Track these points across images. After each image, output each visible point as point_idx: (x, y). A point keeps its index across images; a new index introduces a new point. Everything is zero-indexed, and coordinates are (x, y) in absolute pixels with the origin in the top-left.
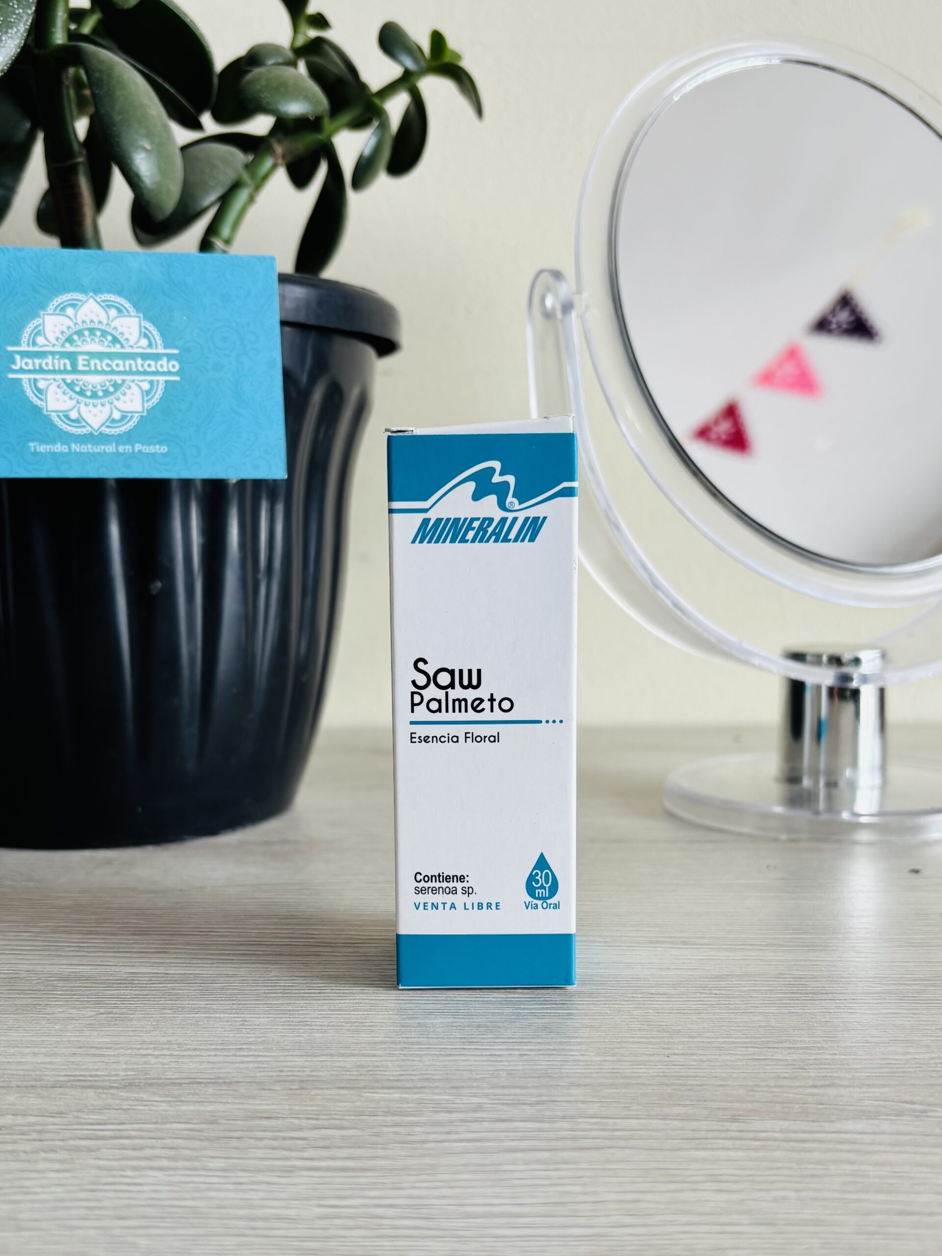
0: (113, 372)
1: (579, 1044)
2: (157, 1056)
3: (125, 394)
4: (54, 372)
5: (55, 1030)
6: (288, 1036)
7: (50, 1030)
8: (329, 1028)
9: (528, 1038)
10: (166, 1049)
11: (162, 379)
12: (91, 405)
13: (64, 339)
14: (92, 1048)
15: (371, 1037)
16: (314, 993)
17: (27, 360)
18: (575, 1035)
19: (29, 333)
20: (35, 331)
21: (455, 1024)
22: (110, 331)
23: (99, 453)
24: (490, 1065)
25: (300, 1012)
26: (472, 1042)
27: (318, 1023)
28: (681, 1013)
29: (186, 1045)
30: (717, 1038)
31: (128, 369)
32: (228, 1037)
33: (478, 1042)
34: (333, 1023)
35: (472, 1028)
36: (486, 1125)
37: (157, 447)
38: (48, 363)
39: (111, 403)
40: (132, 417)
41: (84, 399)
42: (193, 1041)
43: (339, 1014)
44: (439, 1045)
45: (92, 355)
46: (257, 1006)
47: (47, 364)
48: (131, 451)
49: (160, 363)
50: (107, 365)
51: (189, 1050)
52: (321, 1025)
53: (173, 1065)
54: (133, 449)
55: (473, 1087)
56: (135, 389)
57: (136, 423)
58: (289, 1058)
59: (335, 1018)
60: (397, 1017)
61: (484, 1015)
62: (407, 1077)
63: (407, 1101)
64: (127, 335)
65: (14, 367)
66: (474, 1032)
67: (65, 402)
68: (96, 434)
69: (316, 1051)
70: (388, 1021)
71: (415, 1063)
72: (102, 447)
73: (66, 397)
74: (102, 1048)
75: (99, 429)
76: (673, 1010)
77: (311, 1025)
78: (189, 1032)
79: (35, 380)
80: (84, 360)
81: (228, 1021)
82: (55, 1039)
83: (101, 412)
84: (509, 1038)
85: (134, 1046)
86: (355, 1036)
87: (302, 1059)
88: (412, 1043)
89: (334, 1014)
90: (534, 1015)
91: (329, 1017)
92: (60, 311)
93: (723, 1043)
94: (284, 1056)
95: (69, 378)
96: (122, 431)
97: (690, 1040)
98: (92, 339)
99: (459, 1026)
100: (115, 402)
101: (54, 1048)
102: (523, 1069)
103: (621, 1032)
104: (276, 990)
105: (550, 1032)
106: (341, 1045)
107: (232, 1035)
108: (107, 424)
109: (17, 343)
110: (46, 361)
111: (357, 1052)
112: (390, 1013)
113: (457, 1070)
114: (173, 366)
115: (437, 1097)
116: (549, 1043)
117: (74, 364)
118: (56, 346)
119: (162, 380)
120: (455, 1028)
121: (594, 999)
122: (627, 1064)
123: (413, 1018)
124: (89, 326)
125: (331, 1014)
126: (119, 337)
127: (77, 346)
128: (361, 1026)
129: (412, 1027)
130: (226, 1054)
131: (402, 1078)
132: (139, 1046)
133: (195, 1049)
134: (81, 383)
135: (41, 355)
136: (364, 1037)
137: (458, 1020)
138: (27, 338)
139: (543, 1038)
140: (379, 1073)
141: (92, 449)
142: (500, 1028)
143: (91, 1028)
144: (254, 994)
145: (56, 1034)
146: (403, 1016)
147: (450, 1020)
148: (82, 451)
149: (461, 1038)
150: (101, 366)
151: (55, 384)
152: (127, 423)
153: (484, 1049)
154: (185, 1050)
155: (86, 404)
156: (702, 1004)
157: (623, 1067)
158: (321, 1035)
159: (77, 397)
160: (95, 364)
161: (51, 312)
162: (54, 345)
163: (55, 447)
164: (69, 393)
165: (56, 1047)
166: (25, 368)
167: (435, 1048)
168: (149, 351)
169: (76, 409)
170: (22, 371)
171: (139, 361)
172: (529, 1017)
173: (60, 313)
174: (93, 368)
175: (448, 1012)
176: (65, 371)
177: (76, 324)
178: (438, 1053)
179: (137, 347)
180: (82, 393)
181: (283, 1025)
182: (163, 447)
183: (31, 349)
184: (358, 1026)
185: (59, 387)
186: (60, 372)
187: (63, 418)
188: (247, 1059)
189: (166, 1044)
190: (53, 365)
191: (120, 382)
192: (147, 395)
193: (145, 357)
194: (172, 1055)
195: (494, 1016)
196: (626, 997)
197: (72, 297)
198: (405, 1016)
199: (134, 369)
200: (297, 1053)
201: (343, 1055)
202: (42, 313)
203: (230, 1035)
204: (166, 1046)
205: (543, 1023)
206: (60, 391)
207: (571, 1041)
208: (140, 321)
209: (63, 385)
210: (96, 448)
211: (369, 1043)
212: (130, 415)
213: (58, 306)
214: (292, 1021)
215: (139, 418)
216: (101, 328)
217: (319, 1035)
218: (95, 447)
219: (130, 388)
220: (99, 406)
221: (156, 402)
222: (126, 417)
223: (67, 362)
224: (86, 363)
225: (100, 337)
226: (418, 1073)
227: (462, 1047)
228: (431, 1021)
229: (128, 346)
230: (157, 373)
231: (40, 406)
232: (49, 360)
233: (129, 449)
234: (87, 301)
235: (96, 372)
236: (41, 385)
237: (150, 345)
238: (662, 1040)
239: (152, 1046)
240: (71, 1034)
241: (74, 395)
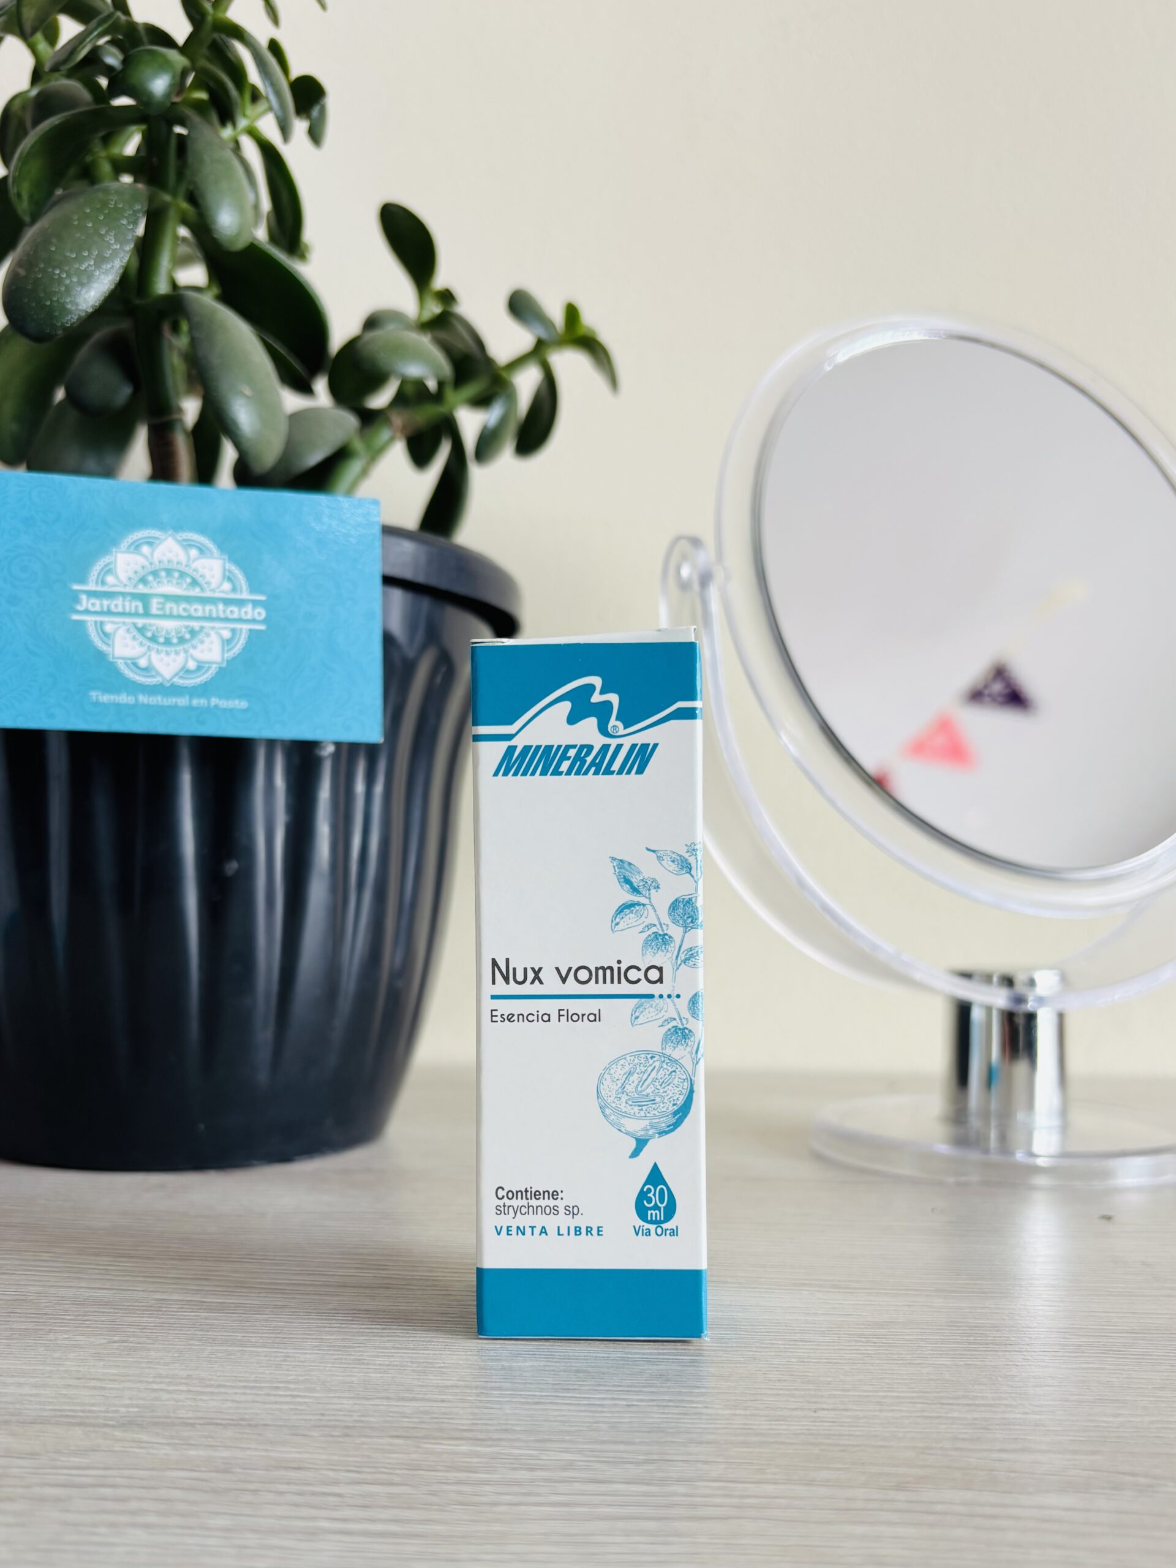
0: (190, 617)
1: (702, 1394)
2: (170, 1392)
3: (202, 642)
4: (123, 614)
5: (53, 1358)
6: (337, 1376)
7: (46, 1358)
8: (389, 1367)
9: (639, 1387)
10: (185, 1384)
11: (245, 627)
12: (164, 652)
13: (137, 579)
14: (93, 1379)
15: (441, 1380)
16: (378, 1329)
17: (93, 600)
18: (699, 1384)
19: (98, 571)
20: (106, 569)
21: (547, 1368)
22: (190, 572)
23: (169, 707)
24: (589, 1417)
25: (357, 1349)
26: (568, 1389)
27: (378, 1362)
28: (831, 1363)
29: (210, 1380)
30: (877, 1391)
31: (207, 614)
32: (262, 1373)
33: (575, 1389)
34: (396, 1363)
35: (568, 1374)
36: (577, 1486)
37: (237, 702)
38: (118, 604)
39: (186, 651)
40: (209, 668)
41: (156, 646)
42: (220, 1376)
43: (405, 1353)
44: (525, 1391)
45: (167, 597)
46: (305, 1340)
47: (116, 606)
48: (206, 705)
49: (244, 610)
50: (184, 609)
51: (212, 1386)
52: (380, 1365)
53: (189, 1403)
54: (209, 703)
55: (564, 1441)
56: (214, 637)
57: (213, 675)
58: (336, 1401)
59: (399, 1356)
60: (476, 1358)
61: (584, 1359)
62: (479, 1427)
63: (478, 1455)
64: (208, 578)
65: (79, 608)
66: (572, 1378)
67: (134, 648)
68: (168, 685)
69: (370, 1394)
70: (464, 1362)
71: (492, 1411)
72: (174, 700)
73: (136, 643)
74: (105, 1380)
75: (171, 679)
76: (821, 1359)
77: (368, 1364)
78: (216, 1366)
79: (102, 623)
80: (158, 603)
81: (266, 1356)
82: (48, 1368)
83: (175, 661)
84: (614, 1386)
85: (146, 1379)
86: (421, 1377)
87: (351, 1402)
88: (492, 1388)
89: (398, 1353)
90: (648, 1361)
91: (392, 1356)
92: (135, 549)
93: (884, 1397)
94: (329, 1397)
95: (140, 622)
96: (195, 683)
97: (843, 1393)
98: (168, 581)
99: (554, 1371)
100: (192, 651)
101: (47, 1377)
102: (630, 1422)
103: (756, 1382)
104: (331, 1323)
105: (667, 1381)
106: (402, 1388)
107: (268, 1372)
108: (180, 674)
109: (83, 580)
110: (115, 602)
111: (421, 1396)
112: (469, 1353)
113: (545, 1421)
114: (259, 614)
115: (516, 1451)
116: (664, 1393)
117: (146, 607)
118: (128, 587)
119: (246, 629)
120: (547, 1373)
121: (724, 1345)
122: (763, 1419)
123: (497, 1360)
124: (166, 567)
125: (395, 1353)
126: (200, 580)
127: (151, 587)
128: (431, 1367)
129: (495, 1369)
130: (257, 1392)
131: (474, 1428)
132: (151, 1380)
133: (220, 1386)
134: (154, 628)
135: (110, 595)
136: (432, 1380)
137: (553, 1364)
138: (96, 576)
139: (657, 1387)
140: (446, 1421)
141: (162, 701)
142: (604, 1374)
143: (98, 1357)
144: (304, 1328)
145: (52, 1363)
146: (483, 1358)
147: (542, 1364)
148: (151, 703)
149: (554, 1384)
150: (178, 610)
151: (124, 628)
152: (203, 674)
153: (581, 1398)
154: (207, 1386)
155: (158, 652)
156: (858, 1354)
157: (757, 1422)
158: (379, 1375)
159: (148, 643)
160: (171, 608)
161: (123, 550)
162: (125, 585)
163: (120, 698)
164: (138, 639)
165: (50, 1377)
166: (91, 608)
167: (520, 1395)
168: (232, 596)
169: (147, 656)
170: (87, 612)
171: (221, 607)
172: (641, 1363)
173: (135, 551)
174: (168, 612)
175: (540, 1355)
176: (136, 614)
177: (151, 564)
178: (523, 1400)
179: (219, 592)
180: (153, 639)
181: (332, 1363)
182: (242, 703)
183: (100, 588)
184: (426, 1367)
185: (128, 631)
186: (130, 614)
187: (132, 666)
188: (282, 1399)
189: (185, 1378)
190: (124, 606)
191: (197, 628)
192: (228, 645)
193: (227, 602)
194: (189, 1391)
195: (597, 1360)
196: (764, 1344)
197: (149, 535)
198: (487, 1358)
199: (214, 615)
200: (346, 1394)
201: (403, 1399)
202: (114, 550)
203: (266, 1371)
204: (184, 1381)
205: (658, 1370)
206: (127, 635)
207: (693, 1391)
208: (225, 563)
209: (133, 630)
210: (167, 701)
211: (437, 1387)
212: (207, 665)
213: (132, 543)
214: (346, 1359)
215: (218, 669)
216: (180, 569)
217: (376, 1375)
218: (165, 700)
219: (208, 635)
220: (173, 656)
221: (237, 652)
222: (203, 667)
223: (140, 605)
224: (160, 606)
225: (178, 579)
226: (495, 1422)
227: (553, 1394)
228: (519, 1364)
229: (211, 590)
230: (240, 620)
231: (107, 653)
232: (119, 601)
233: (204, 703)
234: (166, 539)
235: (171, 616)
236: (109, 628)
237: (234, 589)
238: (807, 1392)
239: (167, 1380)
240: (72, 1364)
241: (145, 642)
